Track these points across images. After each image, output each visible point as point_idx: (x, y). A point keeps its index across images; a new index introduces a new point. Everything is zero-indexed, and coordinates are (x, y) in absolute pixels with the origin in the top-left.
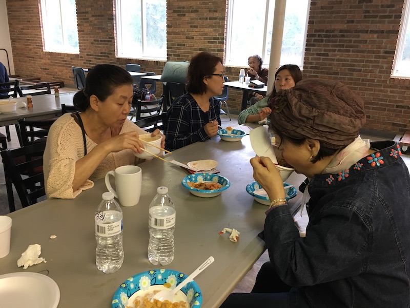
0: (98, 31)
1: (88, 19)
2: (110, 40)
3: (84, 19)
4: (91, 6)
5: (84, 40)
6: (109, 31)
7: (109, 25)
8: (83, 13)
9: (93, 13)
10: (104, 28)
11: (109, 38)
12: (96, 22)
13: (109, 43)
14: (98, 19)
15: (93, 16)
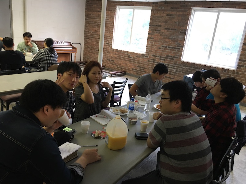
0: (168, 40)
1: (160, 30)
2: (179, 48)
3: (156, 30)
4: (165, 22)
5: (152, 45)
6: (179, 41)
7: (180, 37)
8: (156, 26)
9: (166, 27)
10: (174, 39)
11: (178, 46)
12: (167, 34)
13: (177, 50)
14: (170, 32)
15: (166, 29)
